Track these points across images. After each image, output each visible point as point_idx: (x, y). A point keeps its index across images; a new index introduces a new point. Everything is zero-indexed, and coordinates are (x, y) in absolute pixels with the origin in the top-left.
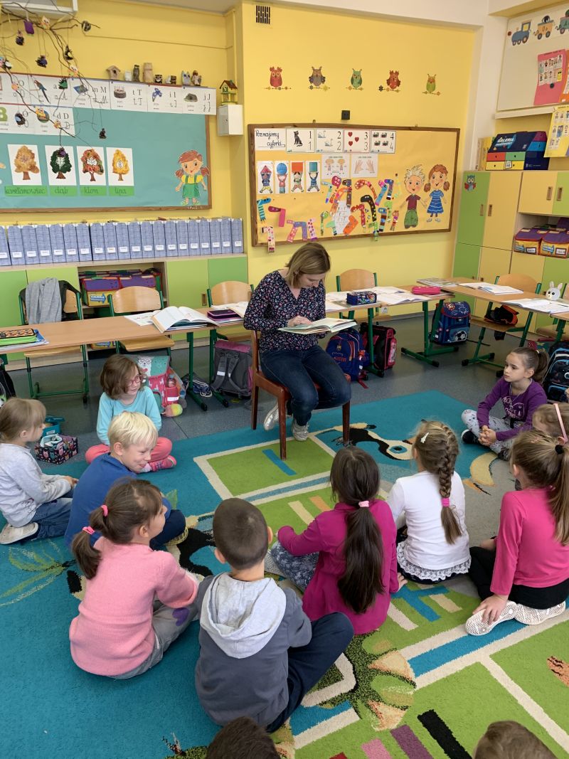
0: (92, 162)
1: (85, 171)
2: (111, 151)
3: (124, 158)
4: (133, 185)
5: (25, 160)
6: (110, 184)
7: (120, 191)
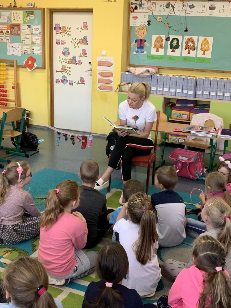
0: (190, 44)
1: (186, 49)
2: (202, 38)
3: (208, 42)
4: (210, 57)
5: (158, 42)
6: (197, 56)
7: (202, 60)
